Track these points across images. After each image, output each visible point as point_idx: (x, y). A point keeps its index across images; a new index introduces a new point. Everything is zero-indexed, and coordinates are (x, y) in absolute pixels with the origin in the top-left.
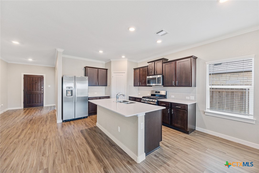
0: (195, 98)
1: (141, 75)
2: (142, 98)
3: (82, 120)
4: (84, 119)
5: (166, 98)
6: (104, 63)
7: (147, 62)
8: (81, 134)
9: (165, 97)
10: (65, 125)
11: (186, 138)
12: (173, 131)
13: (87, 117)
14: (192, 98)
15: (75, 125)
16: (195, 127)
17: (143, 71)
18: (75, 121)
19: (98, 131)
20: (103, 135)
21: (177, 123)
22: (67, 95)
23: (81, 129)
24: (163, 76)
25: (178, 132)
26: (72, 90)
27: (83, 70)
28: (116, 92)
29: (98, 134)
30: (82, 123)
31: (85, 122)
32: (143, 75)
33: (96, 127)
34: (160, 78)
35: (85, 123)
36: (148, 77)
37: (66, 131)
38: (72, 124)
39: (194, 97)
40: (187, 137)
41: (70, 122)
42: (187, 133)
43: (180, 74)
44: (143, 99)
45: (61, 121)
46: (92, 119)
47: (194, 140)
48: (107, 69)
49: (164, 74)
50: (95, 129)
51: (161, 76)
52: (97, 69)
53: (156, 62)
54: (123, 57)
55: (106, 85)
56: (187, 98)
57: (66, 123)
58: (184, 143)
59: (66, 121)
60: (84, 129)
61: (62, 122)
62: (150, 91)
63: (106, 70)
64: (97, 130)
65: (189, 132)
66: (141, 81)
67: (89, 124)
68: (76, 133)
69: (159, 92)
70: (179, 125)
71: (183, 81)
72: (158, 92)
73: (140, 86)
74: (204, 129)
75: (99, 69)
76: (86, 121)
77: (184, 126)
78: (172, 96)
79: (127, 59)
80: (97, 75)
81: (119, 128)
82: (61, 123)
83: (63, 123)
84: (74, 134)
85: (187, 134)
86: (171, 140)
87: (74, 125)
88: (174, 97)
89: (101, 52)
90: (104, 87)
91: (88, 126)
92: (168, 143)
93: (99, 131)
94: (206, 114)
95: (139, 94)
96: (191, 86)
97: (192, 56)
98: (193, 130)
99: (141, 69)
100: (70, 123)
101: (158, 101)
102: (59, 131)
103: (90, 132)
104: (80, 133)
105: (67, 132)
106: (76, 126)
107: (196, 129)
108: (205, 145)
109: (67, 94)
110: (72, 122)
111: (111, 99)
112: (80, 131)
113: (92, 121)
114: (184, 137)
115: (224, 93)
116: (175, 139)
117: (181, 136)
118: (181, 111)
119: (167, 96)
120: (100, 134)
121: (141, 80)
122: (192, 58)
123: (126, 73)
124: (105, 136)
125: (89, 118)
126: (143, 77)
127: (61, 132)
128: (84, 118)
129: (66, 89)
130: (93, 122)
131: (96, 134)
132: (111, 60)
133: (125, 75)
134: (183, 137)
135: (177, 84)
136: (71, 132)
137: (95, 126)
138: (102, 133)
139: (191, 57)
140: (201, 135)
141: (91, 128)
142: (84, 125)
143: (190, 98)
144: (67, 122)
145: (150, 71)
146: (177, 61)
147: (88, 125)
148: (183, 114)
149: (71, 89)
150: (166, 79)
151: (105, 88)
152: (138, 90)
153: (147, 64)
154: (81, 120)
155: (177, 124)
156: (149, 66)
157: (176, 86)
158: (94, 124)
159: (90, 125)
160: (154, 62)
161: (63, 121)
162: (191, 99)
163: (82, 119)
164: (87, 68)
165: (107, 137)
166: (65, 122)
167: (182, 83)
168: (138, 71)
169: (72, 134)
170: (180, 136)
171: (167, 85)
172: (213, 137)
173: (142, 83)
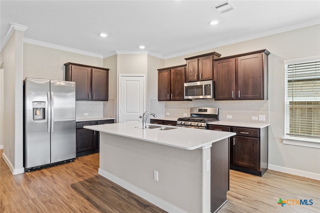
0: (267, 118)
1: (172, 80)
2: (177, 120)
3: (66, 165)
4: (70, 164)
5: (218, 120)
6: (102, 57)
7: (185, 59)
8: (74, 192)
9: (215, 117)
10: (32, 177)
11: (260, 183)
12: (236, 173)
13: (73, 160)
14: (263, 118)
15: (55, 176)
16: (267, 164)
17: (177, 73)
18: (51, 169)
19: (106, 183)
20: (119, 190)
21: (243, 160)
22: (35, 118)
23: (71, 183)
24: (214, 83)
25: (244, 175)
26: (44, 109)
27: (61, 69)
28: (127, 112)
29: (109, 188)
30: (69, 171)
31: (74, 169)
32: (177, 81)
33: (98, 177)
34: (210, 85)
35: (73, 171)
36: (186, 85)
37: (41, 188)
38: (47, 175)
39: (265, 116)
40: (260, 181)
41: (41, 171)
42: (259, 174)
43: (244, 78)
44: (180, 122)
45: (22, 170)
46: (85, 164)
47: (273, 185)
48: (109, 69)
49: (215, 80)
50: (100, 181)
51: (210, 82)
52: (89, 69)
53: (200, 59)
54: (142, 47)
55: (106, 99)
56: (254, 118)
57: (33, 174)
58: (262, 191)
59: (32, 170)
60: (77, 182)
61: (24, 172)
62: (188, 109)
63: (106, 71)
64: (104, 182)
65: (262, 173)
66: (173, 92)
67: (83, 173)
68: (63, 190)
69: (206, 111)
70: (245, 164)
71: (250, 90)
72: (204, 109)
73: (170, 100)
74: (282, 166)
75: (93, 69)
76: (74, 166)
77: (254, 164)
78: (227, 116)
79: (146, 53)
80: (89, 79)
81: (157, 173)
82: (23, 174)
83: (27, 174)
84: (60, 192)
85: (258, 176)
86: (239, 187)
87: (52, 176)
88: (231, 117)
89: (104, 35)
90: (102, 103)
91: (82, 176)
92: (238, 193)
93: (108, 183)
94: (284, 142)
95: (168, 114)
96: (263, 99)
97: (265, 50)
98: (266, 170)
99: (172, 71)
100: (42, 173)
101: (208, 125)
102: (24, 189)
103: (91, 186)
104: (73, 190)
105: (44, 191)
106: (57, 178)
107: (269, 168)
108: (292, 190)
109: (35, 116)
110: (44, 171)
111: (117, 124)
112: (69, 186)
113: (87, 166)
114: (257, 181)
115: (297, 111)
116: (244, 186)
117: (252, 180)
118: (250, 139)
119: (220, 117)
120: (113, 187)
121: (172, 90)
122: (263, 53)
123: (145, 76)
124: (123, 192)
125: (79, 162)
126: (177, 83)
127: (29, 191)
128: (68, 161)
129: (32, 106)
130: (90, 168)
131: (105, 189)
132: (118, 53)
133: (143, 81)
134: (254, 181)
135: (239, 96)
136: (51, 190)
137: (96, 174)
138: (115, 186)
139: (263, 51)
140: (279, 175)
141: (89, 179)
142: (74, 174)
143: (258, 119)
144: (34, 172)
145: (190, 74)
146: (239, 58)
147: (81, 174)
148: (253, 145)
149: (41, 106)
150: (220, 88)
151: (104, 105)
152: (165, 108)
153: (185, 62)
154: (62, 166)
155: (242, 162)
156: (187, 65)
157: (237, 98)
158: (93, 172)
159: (87, 174)
160: (197, 59)
161: (26, 170)
162: (260, 120)
163: (65, 163)
164: (70, 65)
165: (129, 192)
166: (30, 172)
167: (247, 95)
168: (166, 74)
169: (56, 192)
170: (249, 180)
171: (221, 97)
172: (297, 177)
173: (174, 96)
